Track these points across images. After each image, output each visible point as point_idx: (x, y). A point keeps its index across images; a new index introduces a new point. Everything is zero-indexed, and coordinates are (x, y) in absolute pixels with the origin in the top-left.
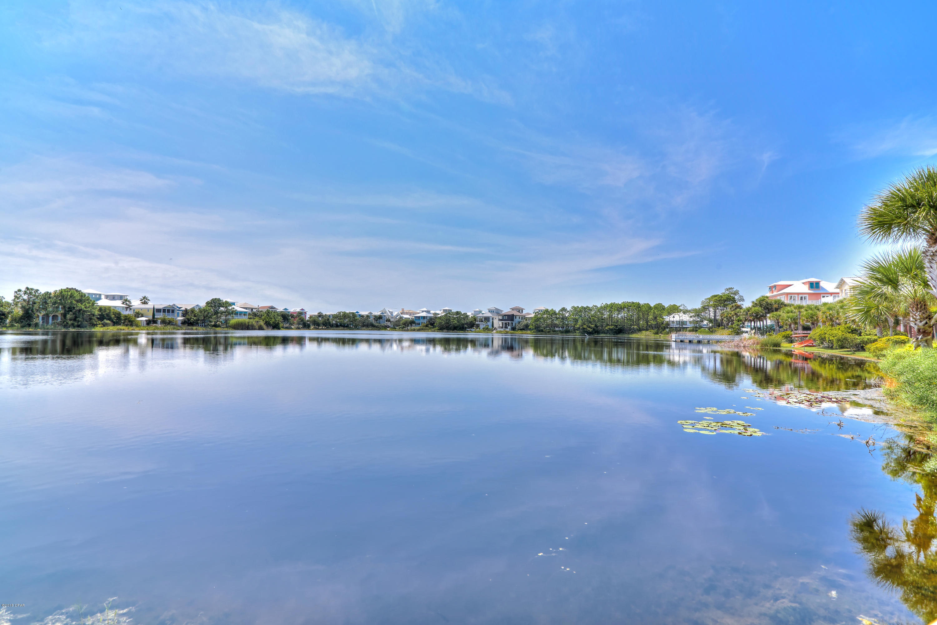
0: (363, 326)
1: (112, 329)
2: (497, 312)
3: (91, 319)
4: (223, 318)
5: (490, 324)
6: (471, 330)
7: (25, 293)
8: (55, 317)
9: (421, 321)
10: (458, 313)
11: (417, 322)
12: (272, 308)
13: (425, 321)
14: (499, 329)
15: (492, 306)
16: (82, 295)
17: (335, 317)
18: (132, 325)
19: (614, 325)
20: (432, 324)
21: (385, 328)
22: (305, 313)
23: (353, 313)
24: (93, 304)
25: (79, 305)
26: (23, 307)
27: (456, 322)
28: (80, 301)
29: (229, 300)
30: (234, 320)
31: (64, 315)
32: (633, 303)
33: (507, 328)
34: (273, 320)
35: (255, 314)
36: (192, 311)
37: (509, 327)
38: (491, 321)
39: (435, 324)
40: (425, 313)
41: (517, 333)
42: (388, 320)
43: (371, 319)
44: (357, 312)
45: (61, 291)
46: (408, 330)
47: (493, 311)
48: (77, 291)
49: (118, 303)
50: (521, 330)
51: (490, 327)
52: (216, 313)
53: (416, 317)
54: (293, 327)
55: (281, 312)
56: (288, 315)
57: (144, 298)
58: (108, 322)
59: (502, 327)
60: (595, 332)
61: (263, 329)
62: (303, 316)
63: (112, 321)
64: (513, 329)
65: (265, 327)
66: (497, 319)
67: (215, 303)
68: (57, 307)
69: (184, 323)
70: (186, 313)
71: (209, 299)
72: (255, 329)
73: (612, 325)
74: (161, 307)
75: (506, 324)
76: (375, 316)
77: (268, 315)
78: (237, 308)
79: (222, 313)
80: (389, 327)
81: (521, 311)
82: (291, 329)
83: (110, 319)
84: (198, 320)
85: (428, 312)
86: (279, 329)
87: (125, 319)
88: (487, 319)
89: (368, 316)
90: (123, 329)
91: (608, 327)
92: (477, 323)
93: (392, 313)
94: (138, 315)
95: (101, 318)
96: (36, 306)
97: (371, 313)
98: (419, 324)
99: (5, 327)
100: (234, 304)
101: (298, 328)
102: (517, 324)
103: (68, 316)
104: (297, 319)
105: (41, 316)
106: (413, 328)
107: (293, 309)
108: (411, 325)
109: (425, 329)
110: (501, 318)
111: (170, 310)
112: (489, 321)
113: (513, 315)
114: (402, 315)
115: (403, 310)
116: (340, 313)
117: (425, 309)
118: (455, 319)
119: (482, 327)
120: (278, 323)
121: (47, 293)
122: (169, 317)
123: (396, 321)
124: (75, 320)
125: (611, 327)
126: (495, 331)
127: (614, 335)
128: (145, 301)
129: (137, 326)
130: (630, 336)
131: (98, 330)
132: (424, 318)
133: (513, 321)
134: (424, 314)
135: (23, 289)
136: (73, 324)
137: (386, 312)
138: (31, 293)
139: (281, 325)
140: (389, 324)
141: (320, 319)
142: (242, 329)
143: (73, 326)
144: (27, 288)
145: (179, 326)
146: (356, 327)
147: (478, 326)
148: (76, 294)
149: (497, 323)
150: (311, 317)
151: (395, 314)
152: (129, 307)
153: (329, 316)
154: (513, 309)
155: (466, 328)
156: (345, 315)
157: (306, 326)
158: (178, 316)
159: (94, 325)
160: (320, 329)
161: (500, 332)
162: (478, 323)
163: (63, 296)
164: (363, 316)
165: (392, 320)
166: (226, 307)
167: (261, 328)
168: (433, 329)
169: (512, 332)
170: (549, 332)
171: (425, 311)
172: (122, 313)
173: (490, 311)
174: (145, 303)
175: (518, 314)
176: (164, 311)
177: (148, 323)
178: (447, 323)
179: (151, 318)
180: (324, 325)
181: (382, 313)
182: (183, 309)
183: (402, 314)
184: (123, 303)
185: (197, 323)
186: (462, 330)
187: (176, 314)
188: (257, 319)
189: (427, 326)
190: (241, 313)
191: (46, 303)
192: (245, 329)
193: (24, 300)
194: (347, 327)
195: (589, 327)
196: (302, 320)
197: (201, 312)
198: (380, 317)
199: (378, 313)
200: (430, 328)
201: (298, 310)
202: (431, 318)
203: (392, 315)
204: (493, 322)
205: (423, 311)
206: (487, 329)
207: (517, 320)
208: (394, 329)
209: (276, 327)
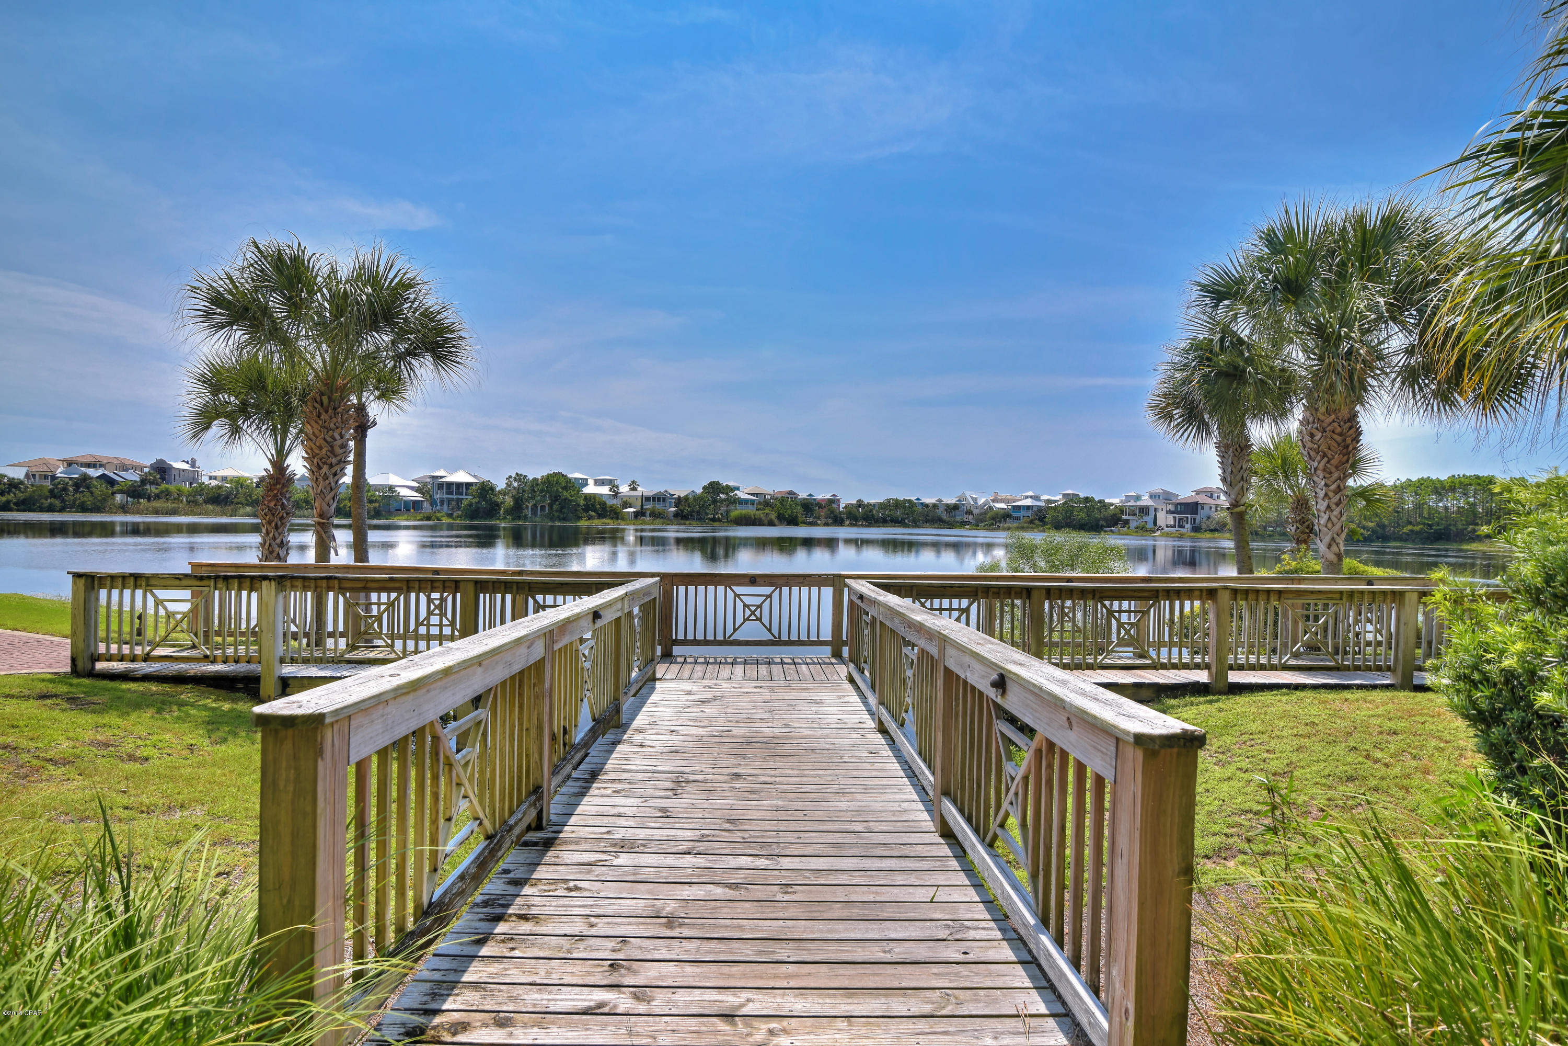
0: (927, 522)
1: (598, 524)
2: (1167, 497)
3: (576, 510)
4: (724, 508)
5: (1150, 519)
6: (1111, 531)
7: (515, 480)
8: (543, 508)
9: (1023, 513)
10: (1087, 500)
11: (1015, 515)
12: (791, 493)
13: (1030, 513)
14: (1166, 530)
15: (1157, 488)
16: (568, 481)
17: (882, 506)
18: (617, 518)
19: (1424, 524)
20: (1041, 520)
21: (963, 524)
22: (839, 500)
23: (909, 501)
24: (578, 492)
25: (565, 493)
26: (513, 497)
27: (1083, 515)
28: (565, 488)
29: (732, 484)
30: (735, 513)
31: (551, 506)
32: (1478, 477)
33: (1183, 527)
34: (789, 512)
35: (765, 502)
36: (686, 498)
37: (1188, 526)
38: (1152, 513)
39: (1046, 520)
40: (1029, 500)
41: (1203, 536)
42: (969, 512)
43: (941, 512)
44: (918, 499)
45: (548, 476)
46: (998, 529)
47: (1159, 497)
48: (563, 475)
49: (605, 490)
50: (1212, 531)
51: (1150, 525)
52: (715, 501)
53: (1014, 507)
54: (819, 522)
55: (804, 499)
56: (812, 504)
57: (633, 482)
58: (593, 514)
59: (1174, 526)
60: (1378, 538)
61: (774, 525)
62: (835, 506)
63: (597, 513)
64: (1196, 529)
65: (776, 521)
66: (1164, 512)
67: (714, 488)
68: (545, 496)
69: (676, 515)
70: (679, 502)
71: (706, 483)
72: (763, 525)
73: (1419, 524)
74: (650, 494)
75: (1180, 519)
76: (947, 505)
77: (782, 504)
78: (742, 495)
79: (722, 500)
80: (969, 523)
81: (1215, 496)
82: (817, 524)
83: (595, 511)
84: (693, 511)
85: (1036, 498)
86: (796, 524)
87: (611, 511)
88: (1144, 510)
89: (935, 506)
90: (610, 524)
91: (1410, 527)
92: (1124, 517)
93: (975, 500)
94: (626, 504)
95: (587, 509)
96: (525, 495)
97: (940, 500)
98: (1019, 519)
99: (499, 519)
100: (738, 489)
101: (827, 524)
102: (1204, 520)
103: (555, 507)
104: (825, 510)
105: (530, 505)
106: (1007, 525)
107: (822, 495)
108: (1005, 521)
109: (1027, 528)
110: (1172, 508)
111: (660, 498)
112: (1147, 514)
113: (1196, 504)
114: (992, 504)
115: (996, 494)
116: (889, 500)
117: (1030, 494)
118: (1081, 509)
119: (1133, 524)
120: (796, 516)
121: (535, 479)
122: (659, 507)
123: (981, 514)
124: (561, 511)
125: (1417, 528)
126: (1157, 534)
127: (1424, 544)
128: (633, 486)
129: (623, 519)
130: (1465, 547)
131: (583, 523)
132: (1028, 508)
133: (1197, 514)
134: (1028, 502)
135: (514, 475)
136: (558, 517)
137: (965, 499)
138: (520, 480)
139: (800, 519)
140: (971, 518)
141: (860, 510)
142: (746, 525)
143: (560, 520)
144: (517, 474)
145: (669, 519)
146: (916, 524)
147: (1127, 522)
148: (562, 480)
149: (1164, 519)
150: (846, 507)
151: (981, 501)
152: (616, 494)
153: (874, 505)
154: (1198, 492)
155: (1103, 526)
156: (897, 504)
157: (838, 520)
158: (670, 506)
159: (579, 518)
160: (859, 526)
161: (1168, 535)
162: (1127, 517)
163: (549, 483)
164: (926, 505)
165: (975, 511)
166: (727, 494)
167: (771, 524)
168: (1041, 529)
169: (1193, 534)
170: (1270, 536)
171: (1031, 497)
172: (608, 502)
173: (1152, 496)
174: (634, 489)
175: (1210, 501)
176: (654, 499)
177: (637, 515)
178: (1067, 517)
179: (639, 508)
180: (864, 519)
181: (959, 500)
182: (676, 496)
183: (993, 501)
184: (610, 490)
185: (692, 518)
186: (1096, 531)
187: (667, 504)
188: (767, 510)
189: (1031, 522)
190: (747, 502)
191: (534, 491)
192: (750, 525)
193: (514, 488)
194: (900, 522)
195: (1364, 528)
196: (832, 512)
197: (695, 500)
198: (955, 507)
199: (952, 501)
200: (1037, 526)
201: (828, 496)
202: (1040, 509)
203: (976, 503)
204: (1155, 516)
205: (1027, 497)
206: (1143, 530)
207: (1203, 513)
208: (976, 526)
209: (793, 521)
